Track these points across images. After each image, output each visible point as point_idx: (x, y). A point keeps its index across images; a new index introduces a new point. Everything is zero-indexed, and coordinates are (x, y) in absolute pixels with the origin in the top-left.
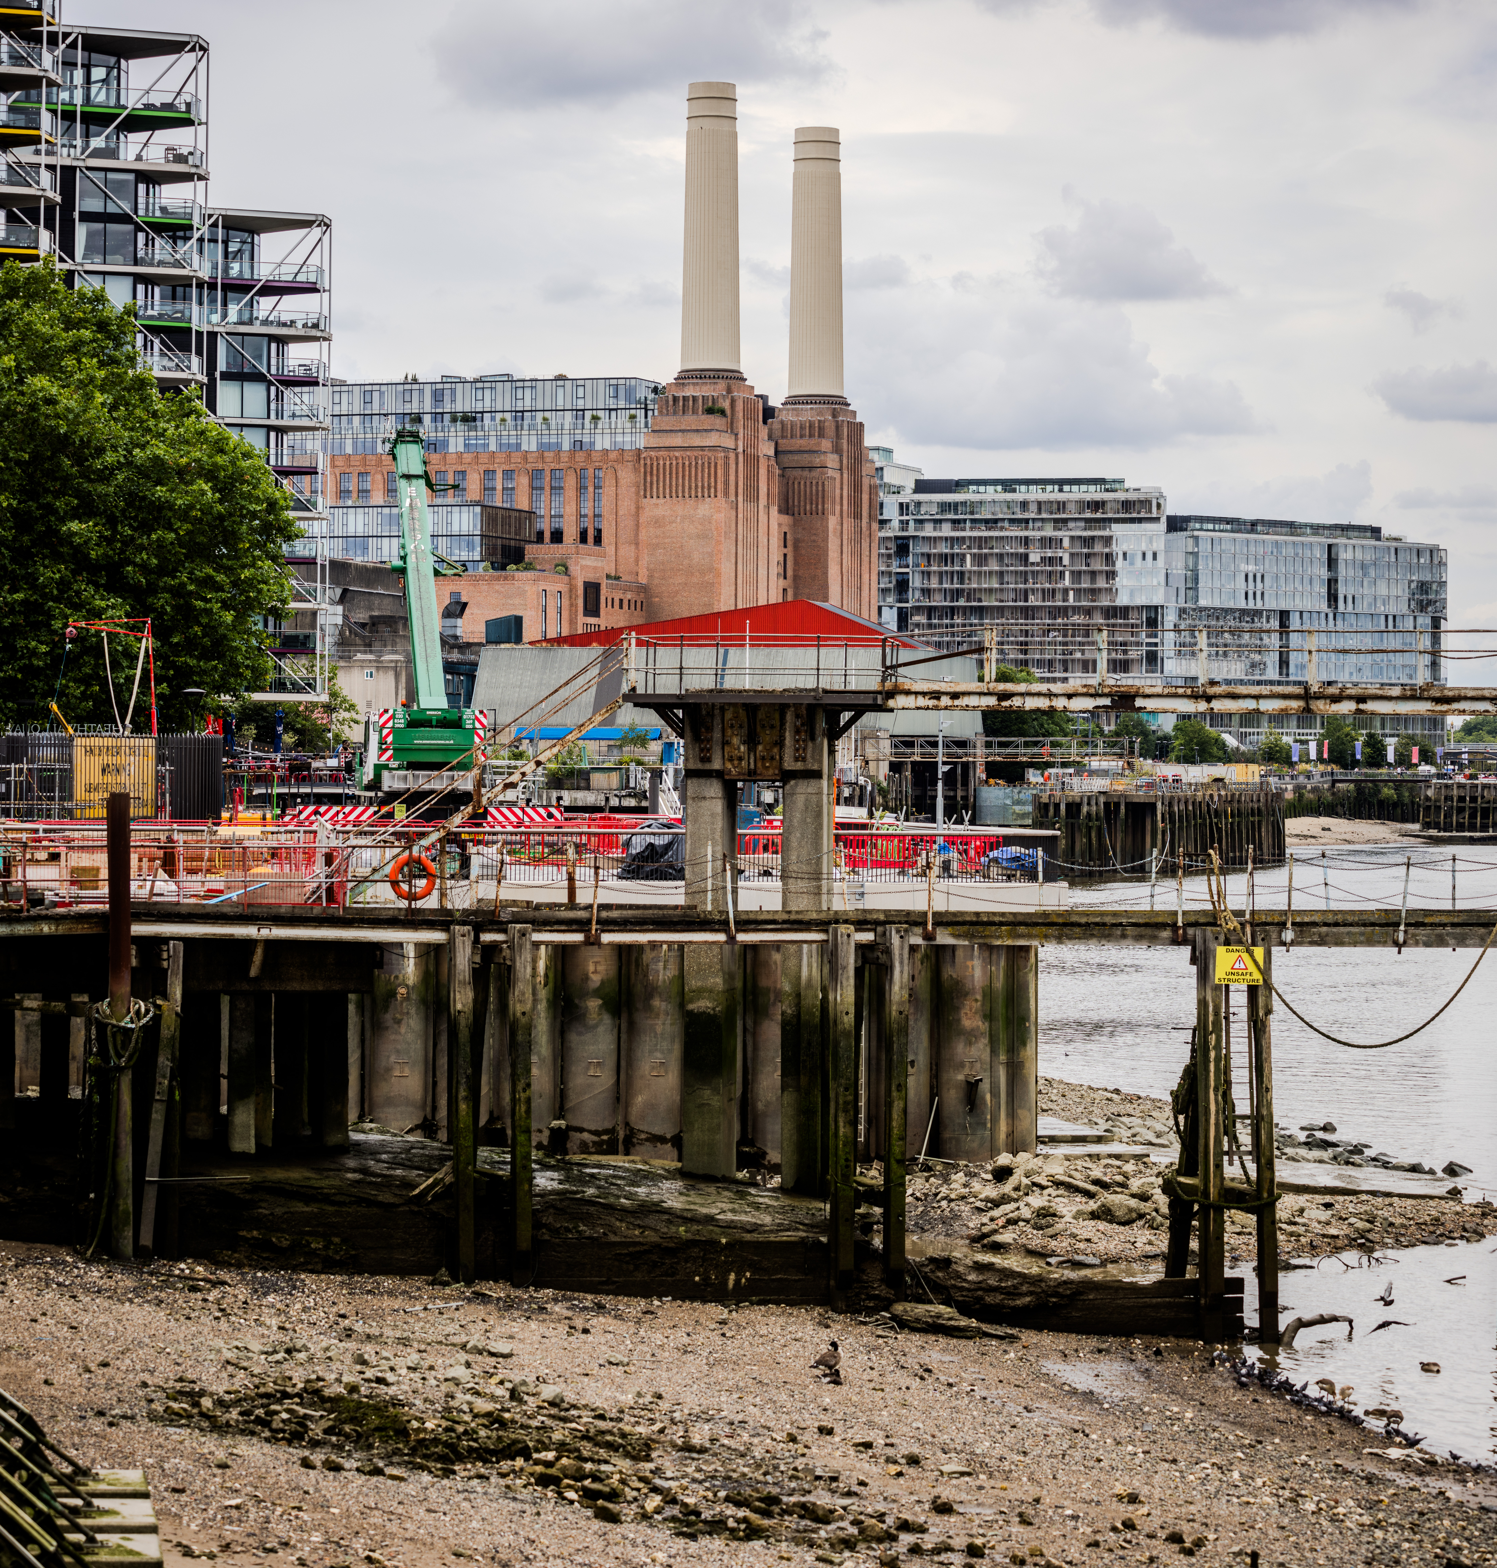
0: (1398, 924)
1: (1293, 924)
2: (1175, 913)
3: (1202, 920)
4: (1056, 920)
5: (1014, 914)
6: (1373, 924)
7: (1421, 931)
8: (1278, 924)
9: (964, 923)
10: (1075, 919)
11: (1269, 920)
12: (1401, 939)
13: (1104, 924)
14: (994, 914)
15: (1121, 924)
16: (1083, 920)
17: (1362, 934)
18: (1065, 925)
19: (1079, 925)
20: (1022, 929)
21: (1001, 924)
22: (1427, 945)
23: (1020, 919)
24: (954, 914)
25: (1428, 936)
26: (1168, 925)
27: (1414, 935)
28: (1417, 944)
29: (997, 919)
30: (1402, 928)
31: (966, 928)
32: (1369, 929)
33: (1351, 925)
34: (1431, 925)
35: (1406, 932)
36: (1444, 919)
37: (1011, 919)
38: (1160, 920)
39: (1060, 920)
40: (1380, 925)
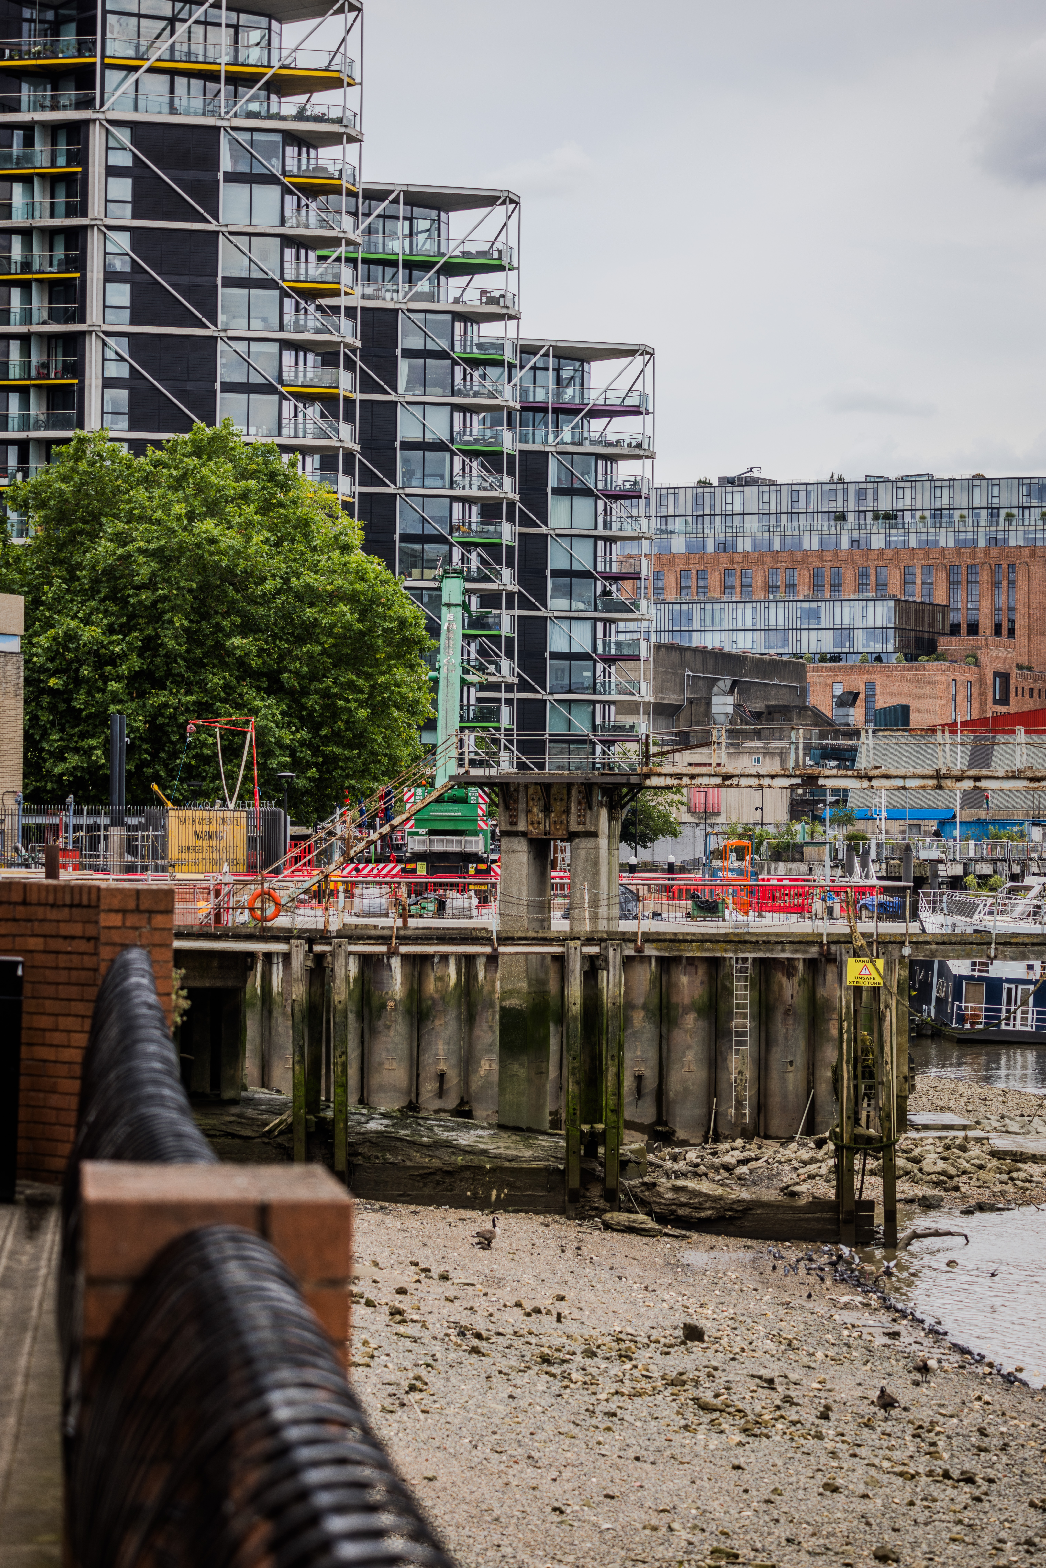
0: (990, 944)
1: (910, 943)
2: (822, 934)
3: (842, 940)
4: (733, 938)
5: (702, 934)
6: (971, 943)
7: (1008, 948)
8: (899, 943)
9: (665, 941)
10: (747, 938)
11: (893, 939)
12: (992, 955)
13: (769, 942)
14: (688, 934)
15: (782, 942)
16: (754, 939)
17: (963, 950)
18: (740, 942)
19: (751, 942)
20: (707, 945)
21: (693, 941)
22: (1013, 959)
23: (707, 937)
24: (658, 933)
25: (1013, 952)
26: (817, 942)
27: (1003, 952)
28: (1005, 958)
29: (689, 938)
30: (993, 946)
31: (666, 944)
32: (969, 947)
33: (955, 944)
34: (1016, 944)
35: (996, 949)
36: (1026, 940)
37: (700, 937)
38: (811, 939)
39: (737, 939)
40: (977, 944)
